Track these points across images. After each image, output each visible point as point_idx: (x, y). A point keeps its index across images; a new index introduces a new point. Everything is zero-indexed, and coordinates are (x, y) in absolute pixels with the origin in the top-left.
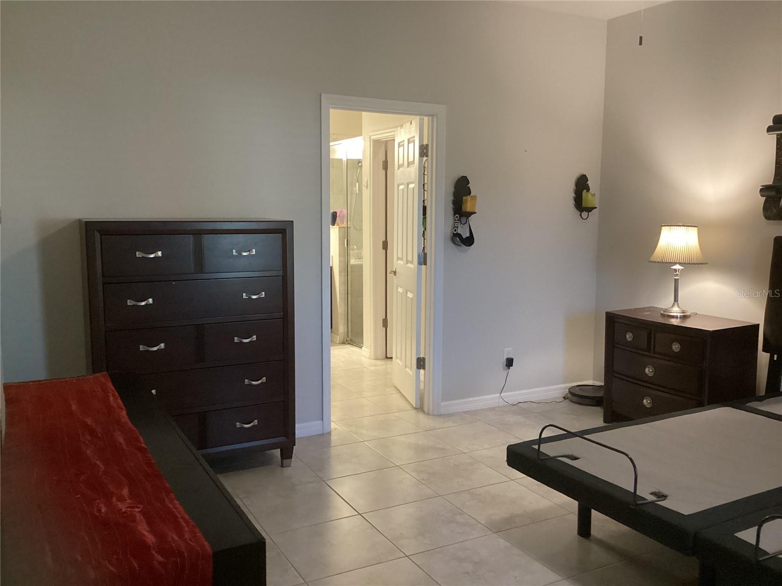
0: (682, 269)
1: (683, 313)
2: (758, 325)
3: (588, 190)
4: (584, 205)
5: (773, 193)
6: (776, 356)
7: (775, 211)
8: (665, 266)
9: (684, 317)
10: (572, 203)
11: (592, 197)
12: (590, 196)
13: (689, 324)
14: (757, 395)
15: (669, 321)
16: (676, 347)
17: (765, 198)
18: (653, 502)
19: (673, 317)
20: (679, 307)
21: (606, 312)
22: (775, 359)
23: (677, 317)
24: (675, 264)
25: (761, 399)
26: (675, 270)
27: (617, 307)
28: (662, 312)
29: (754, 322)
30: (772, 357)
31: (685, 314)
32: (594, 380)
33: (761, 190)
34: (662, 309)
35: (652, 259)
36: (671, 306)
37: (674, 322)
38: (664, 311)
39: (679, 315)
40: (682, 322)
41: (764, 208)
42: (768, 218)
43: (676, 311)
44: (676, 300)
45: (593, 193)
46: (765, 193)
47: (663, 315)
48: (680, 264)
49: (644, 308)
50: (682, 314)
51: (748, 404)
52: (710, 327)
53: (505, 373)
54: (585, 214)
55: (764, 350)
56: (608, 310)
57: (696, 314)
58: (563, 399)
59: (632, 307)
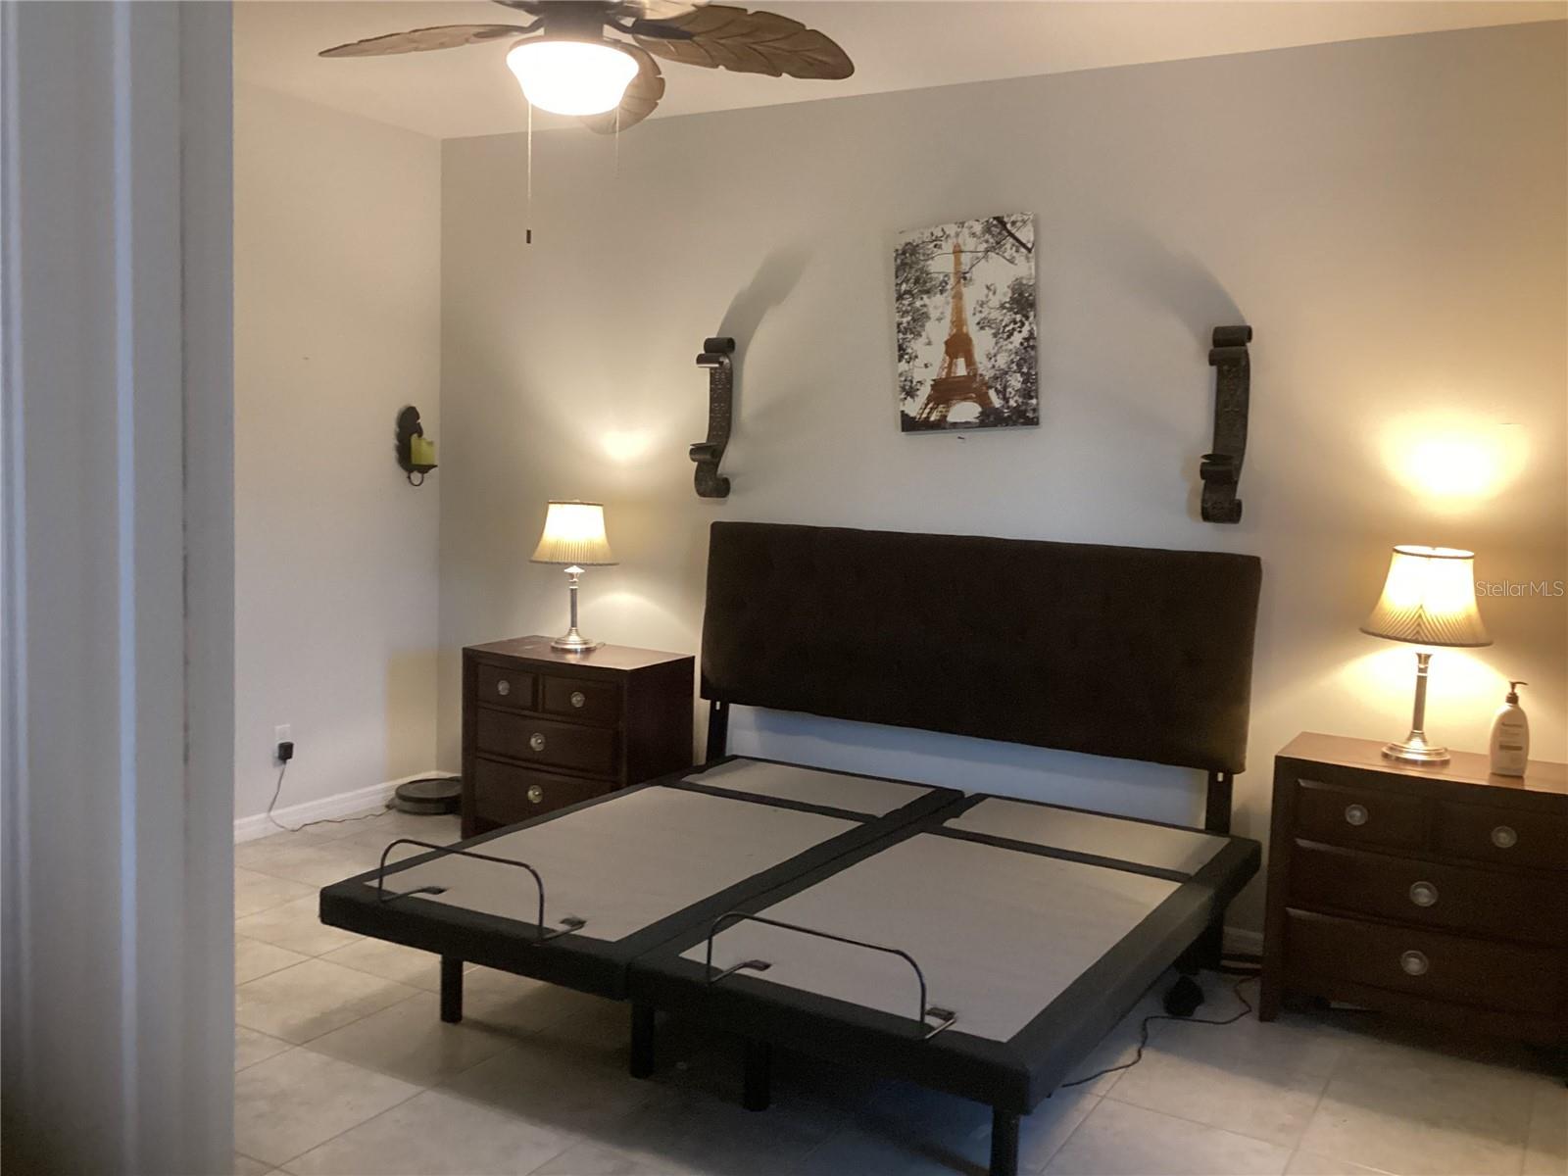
0: (581, 574)
1: (585, 644)
2: (694, 657)
3: (420, 433)
4: (415, 461)
5: (708, 457)
6: (718, 703)
7: (710, 483)
8: (555, 567)
9: (588, 651)
10: (393, 455)
11: (428, 446)
12: (424, 444)
13: (595, 661)
14: (695, 765)
15: (564, 659)
16: (577, 700)
17: (696, 463)
18: (566, 934)
19: (569, 651)
20: (578, 635)
21: (464, 649)
22: (718, 707)
23: (575, 651)
24: (572, 564)
25: (701, 770)
26: (572, 575)
27: (478, 639)
28: (553, 644)
29: (688, 654)
30: (713, 706)
31: (587, 646)
32: (438, 769)
33: (692, 452)
34: (551, 639)
35: (533, 559)
36: (566, 633)
37: (572, 659)
38: (556, 643)
39: (579, 647)
40: (583, 659)
41: (696, 479)
42: (702, 493)
43: (574, 642)
44: (574, 624)
45: (429, 440)
46: (697, 457)
47: (554, 649)
48: (579, 565)
49: (524, 638)
50: (584, 646)
51: (685, 779)
52: (627, 664)
53: (277, 772)
54: (416, 477)
55: (704, 696)
56: (467, 645)
57: (604, 645)
58: (384, 810)
59: (505, 639)
